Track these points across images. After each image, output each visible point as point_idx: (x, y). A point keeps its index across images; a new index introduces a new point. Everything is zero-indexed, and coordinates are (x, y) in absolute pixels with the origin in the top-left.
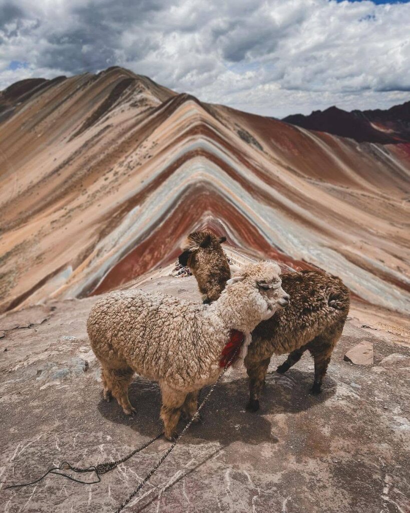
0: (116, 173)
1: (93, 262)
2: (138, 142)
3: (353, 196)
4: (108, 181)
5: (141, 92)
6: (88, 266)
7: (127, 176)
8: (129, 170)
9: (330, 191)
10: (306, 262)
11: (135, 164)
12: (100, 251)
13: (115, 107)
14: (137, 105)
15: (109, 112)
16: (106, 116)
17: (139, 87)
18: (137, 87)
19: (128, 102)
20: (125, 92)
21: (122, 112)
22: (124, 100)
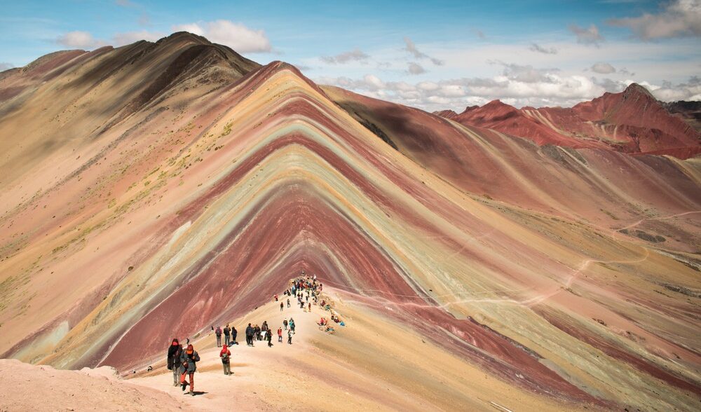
0: (163, 174)
1: (103, 315)
2: (202, 129)
3: (539, 220)
4: (150, 186)
5: (215, 63)
6: (95, 322)
7: (178, 177)
8: (184, 168)
9: (503, 211)
10: (477, 324)
11: (194, 160)
12: (117, 296)
13: (175, 84)
14: (208, 80)
15: (166, 90)
16: (161, 96)
17: (212, 56)
18: (209, 57)
19: (196, 76)
20: (191, 63)
21: (185, 90)
22: (189, 74)
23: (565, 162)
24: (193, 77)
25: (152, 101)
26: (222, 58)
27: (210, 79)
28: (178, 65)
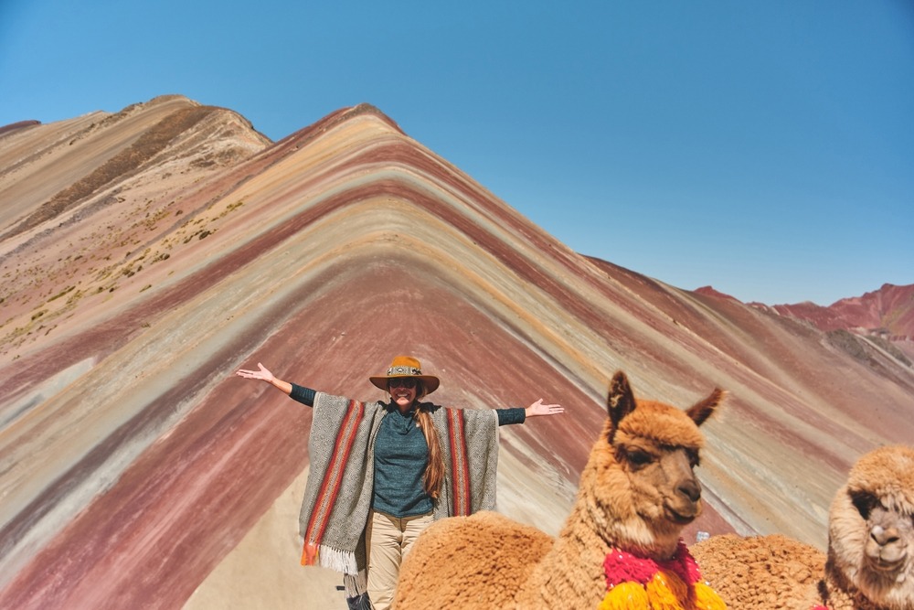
5: (228, 134)
13: (145, 167)
14: (212, 163)
15: (127, 177)
16: (116, 187)
17: (225, 123)
18: (219, 124)
19: (188, 155)
20: (183, 134)
21: (164, 178)
22: (176, 151)
23: (874, 363)
24: (183, 156)
25: (96, 194)
26: (243, 127)
27: (217, 161)
28: (156, 138)
